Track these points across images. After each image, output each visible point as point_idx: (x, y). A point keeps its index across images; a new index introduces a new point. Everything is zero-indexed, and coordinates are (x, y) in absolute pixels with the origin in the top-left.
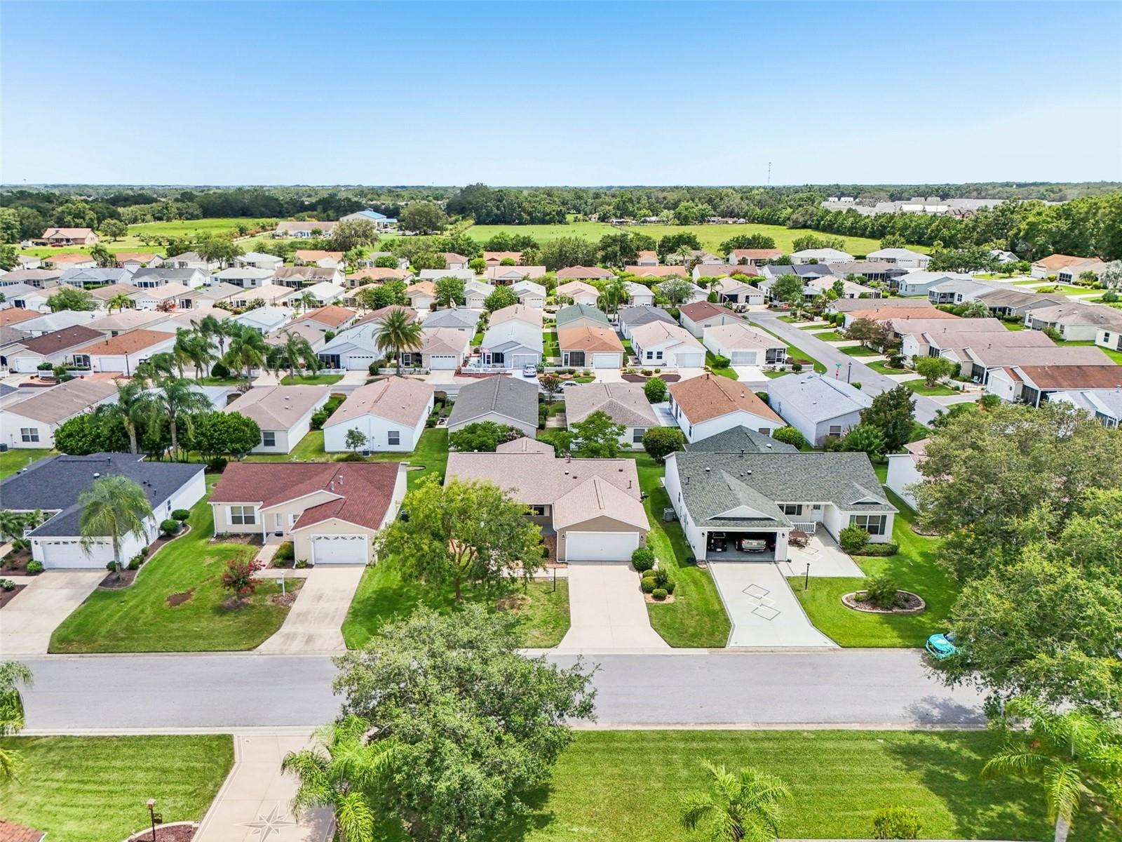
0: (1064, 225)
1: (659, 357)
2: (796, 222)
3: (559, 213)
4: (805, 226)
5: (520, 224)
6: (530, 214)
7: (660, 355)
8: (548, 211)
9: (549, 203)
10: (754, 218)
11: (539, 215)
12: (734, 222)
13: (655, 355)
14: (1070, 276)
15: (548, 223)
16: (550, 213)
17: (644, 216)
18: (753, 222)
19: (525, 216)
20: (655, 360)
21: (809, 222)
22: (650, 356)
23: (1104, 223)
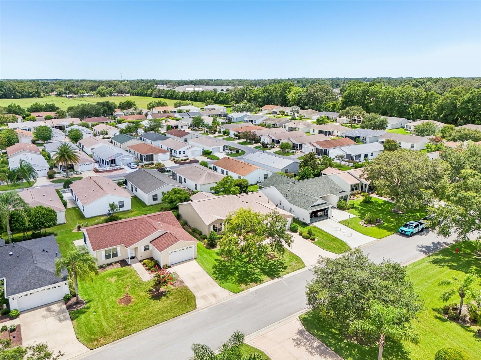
0: (266, 94)
1: (184, 153)
2: (156, 95)
3: (37, 92)
4: (160, 97)
5: (15, 98)
6: (20, 93)
7: (184, 152)
8: (31, 92)
9: (30, 88)
10: (133, 94)
11: (26, 93)
12: (125, 96)
13: (182, 153)
14: (276, 112)
15: (32, 97)
16: (32, 93)
17: (82, 93)
18: (133, 95)
19: (18, 94)
20: (182, 155)
21: (161, 95)
22: (180, 153)
23: (279, 93)
